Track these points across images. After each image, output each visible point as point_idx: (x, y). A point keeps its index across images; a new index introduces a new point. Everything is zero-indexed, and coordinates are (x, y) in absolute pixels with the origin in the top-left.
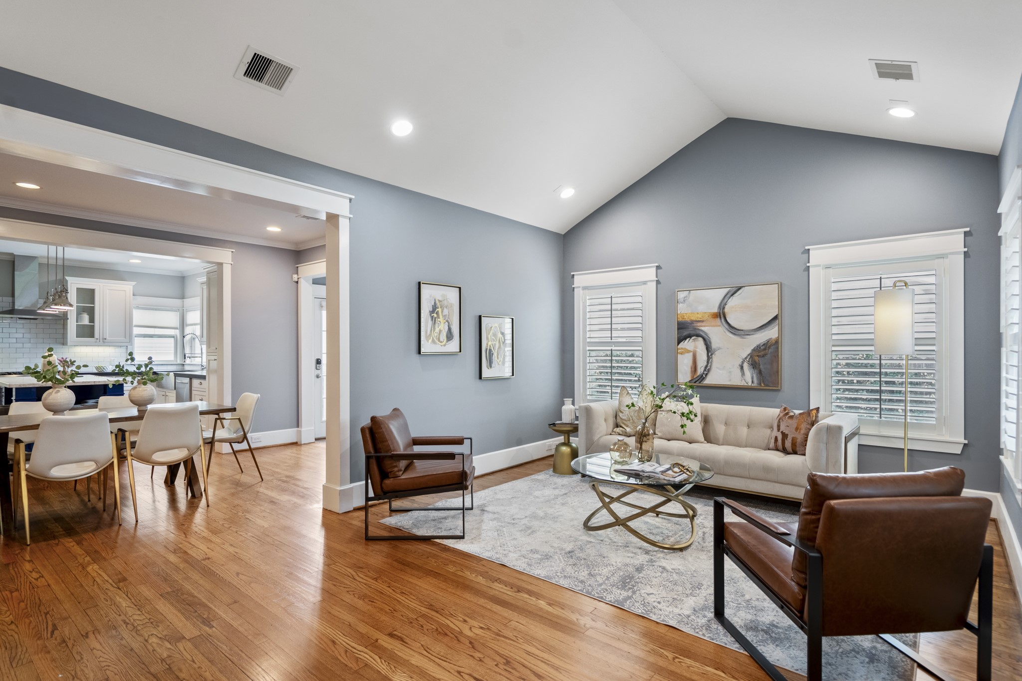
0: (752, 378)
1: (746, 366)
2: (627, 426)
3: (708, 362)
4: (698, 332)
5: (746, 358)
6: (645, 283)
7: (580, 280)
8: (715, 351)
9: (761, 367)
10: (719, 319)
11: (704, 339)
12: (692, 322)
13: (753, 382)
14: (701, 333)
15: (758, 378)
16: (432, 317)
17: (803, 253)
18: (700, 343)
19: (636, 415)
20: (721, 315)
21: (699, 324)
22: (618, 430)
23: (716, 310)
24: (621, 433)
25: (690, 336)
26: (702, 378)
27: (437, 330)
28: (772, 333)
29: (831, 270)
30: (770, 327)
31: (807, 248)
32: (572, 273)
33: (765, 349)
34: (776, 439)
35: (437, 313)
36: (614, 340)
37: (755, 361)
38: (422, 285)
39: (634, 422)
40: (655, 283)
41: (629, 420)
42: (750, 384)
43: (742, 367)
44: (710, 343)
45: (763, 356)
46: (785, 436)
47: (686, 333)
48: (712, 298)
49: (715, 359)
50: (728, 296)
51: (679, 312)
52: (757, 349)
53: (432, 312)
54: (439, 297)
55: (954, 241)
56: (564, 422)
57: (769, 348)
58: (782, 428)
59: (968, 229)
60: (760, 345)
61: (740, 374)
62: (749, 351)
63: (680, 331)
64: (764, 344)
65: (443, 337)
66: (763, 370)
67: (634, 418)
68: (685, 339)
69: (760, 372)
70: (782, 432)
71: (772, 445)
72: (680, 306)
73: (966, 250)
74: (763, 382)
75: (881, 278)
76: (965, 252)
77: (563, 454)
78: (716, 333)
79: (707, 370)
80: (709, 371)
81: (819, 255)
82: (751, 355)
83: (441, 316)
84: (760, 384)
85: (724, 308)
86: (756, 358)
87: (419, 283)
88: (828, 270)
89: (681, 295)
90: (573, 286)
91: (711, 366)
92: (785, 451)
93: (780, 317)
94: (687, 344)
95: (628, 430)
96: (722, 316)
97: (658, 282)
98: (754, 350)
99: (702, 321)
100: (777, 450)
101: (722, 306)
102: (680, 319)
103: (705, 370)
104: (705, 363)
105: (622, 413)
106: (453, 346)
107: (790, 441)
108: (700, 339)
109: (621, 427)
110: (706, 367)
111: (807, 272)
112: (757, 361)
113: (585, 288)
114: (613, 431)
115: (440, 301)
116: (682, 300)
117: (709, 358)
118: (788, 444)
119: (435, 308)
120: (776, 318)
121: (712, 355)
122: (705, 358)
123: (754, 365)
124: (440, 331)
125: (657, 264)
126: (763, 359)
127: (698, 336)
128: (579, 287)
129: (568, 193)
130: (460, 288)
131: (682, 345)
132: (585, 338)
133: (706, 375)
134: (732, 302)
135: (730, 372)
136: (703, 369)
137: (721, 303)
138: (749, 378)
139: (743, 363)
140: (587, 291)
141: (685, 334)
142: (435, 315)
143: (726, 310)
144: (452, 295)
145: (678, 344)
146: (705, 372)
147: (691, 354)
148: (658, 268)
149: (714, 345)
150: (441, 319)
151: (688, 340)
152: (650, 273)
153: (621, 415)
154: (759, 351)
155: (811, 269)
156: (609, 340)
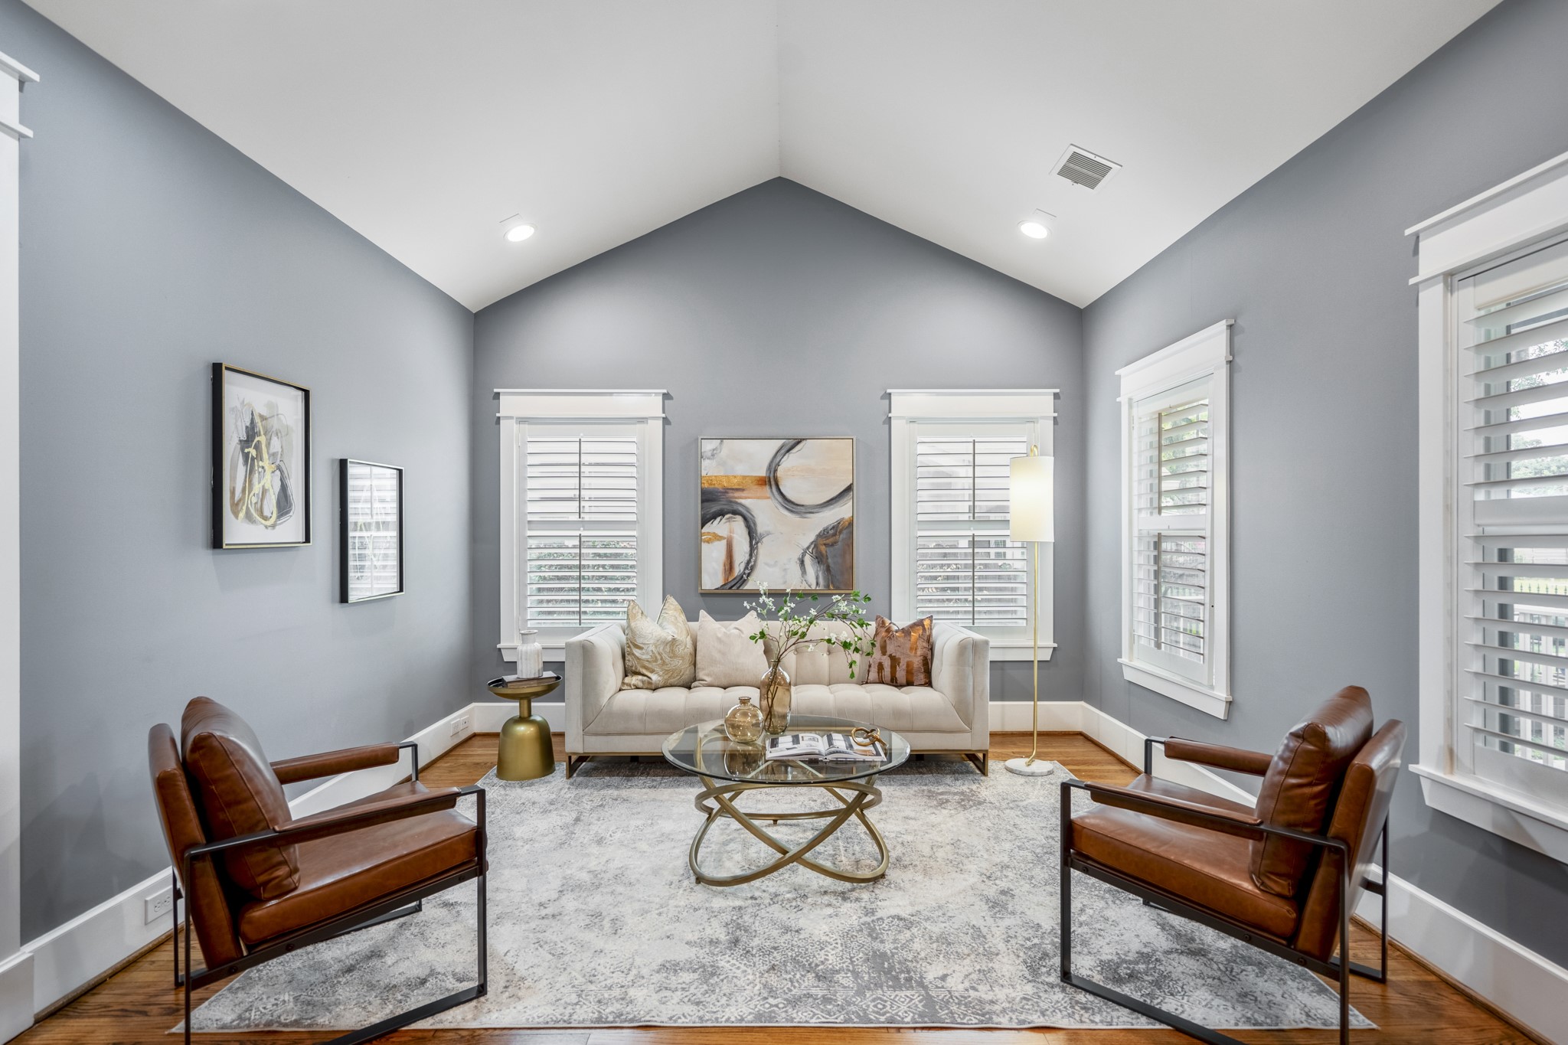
0: (817, 578)
1: (808, 559)
2: (652, 671)
3: (751, 555)
4: (735, 507)
5: (808, 548)
6: (642, 420)
7: (512, 404)
8: (762, 537)
9: (830, 560)
10: (768, 487)
11: (745, 519)
12: (726, 490)
13: (817, 584)
14: (741, 509)
15: (824, 578)
16: (246, 456)
17: (882, 398)
18: (738, 524)
19: (668, 649)
20: (770, 481)
21: (737, 494)
22: (634, 680)
23: (763, 473)
24: (640, 684)
25: (721, 514)
26: (742, 580)
27: (257, 488)
28: (842, 511)
29: (915, 425)
30: (841, 502)
31: (889, 391)
32: (496, 390)
33: (834, 535)
34: (881, 667)
35: (257, 447)
36: (587, 517)
37: (821, 553)
38: (226, 374)
39: (664, 663)
40: (660, 422)
41: (656, 660)
42: (813, 587)
43: (802, 562)
44: (755, 524)
45: (832, 545)
46: (894, 661)
47: (715, 508)
48: (753, 457)
49: (763, 549)
50: (783, 451)
51: (704, 474)
52: (823, 535)
53: (247, 442)
54: (261, 409)
55: (1041, 403)
56: (524, 677)
57: (840, 532)
58: (890, 649)
59: (1057, 391)
60: (827, 528)
61: (800, 572)
62: (812, 537)
63: (706, 504)
64: (833, 527)
65: (271, 506)
66: (831, 565)
67: (664, 655)
68: (715, 518)
69: (828, 569)
70: (890, 656)
71: (873, 675)
72: (705, 463)
73: (1056, 415)
74: (832, 583)
75: (974, 442)
76: (1054, 418)
77: (521, 739)
78: (763, 508)
79: (750, 567)
80: (752, 569)
81: (906, 403)
82: (815, 544)
83: (265, 456)
84: (829, 586)
85: (776, 471)
86: (823, 548)
87: (217, 370)
88: (912, 425)
89: (708, 446)
90: (498, 415)
91: (755, 562)
92: (894, 682)
93: (855, 488)
94: (719, 527)
95: (654, 677)
96: (773, 483)
97: (666, 421)
98: (819, 536)
99: (743, 490)
100: (882, 682)
101: (773, 467)
102: (706, 486)
103: (746, 568)
104: (747, 557)
105: (640, 648)
106: (290, 529)
107: (904, 667)
108: (739, 518)
109: (639, 674)
110: (748, 562)
111: (887, 426)
112: (824, 552)
113: (522, 421)
114: (623, 683)
115: (263, 418)
116: (709, 454)
117: (753, 548)
118: (901, 675)
119: (251, 433)
120: (849, 489)
121: (757, 543)
122: (747, 548)
123: (820, 558)
124: (264, 491)
125: (665, 391)
126: (831, 549)
127: (735, 513)
128: (512, 418)
129: (520, 233)
130: (306, 393)
131: (708, 528)
132: (522, 514)
133: (749, 575)
134: (789, 462)
135: (785, 570)
136: (743, 566)
137: (772, 462)
138: (812, 578)
139: (803, 555)
140: (526, 426)
141: (713, 510)
142: (253, 452)
143: (779, 474)
144: (290, 407)
145: (703, 526)
146: (747, 572)
147: (724, 543)
148: (666, 396)
149: (760, 529)
150: (266, 463)
151: (719, 519)
152: (649, 404)
153: (637, 652)
154: (827, 538)
155: (893, 422)
156: (575, 518)
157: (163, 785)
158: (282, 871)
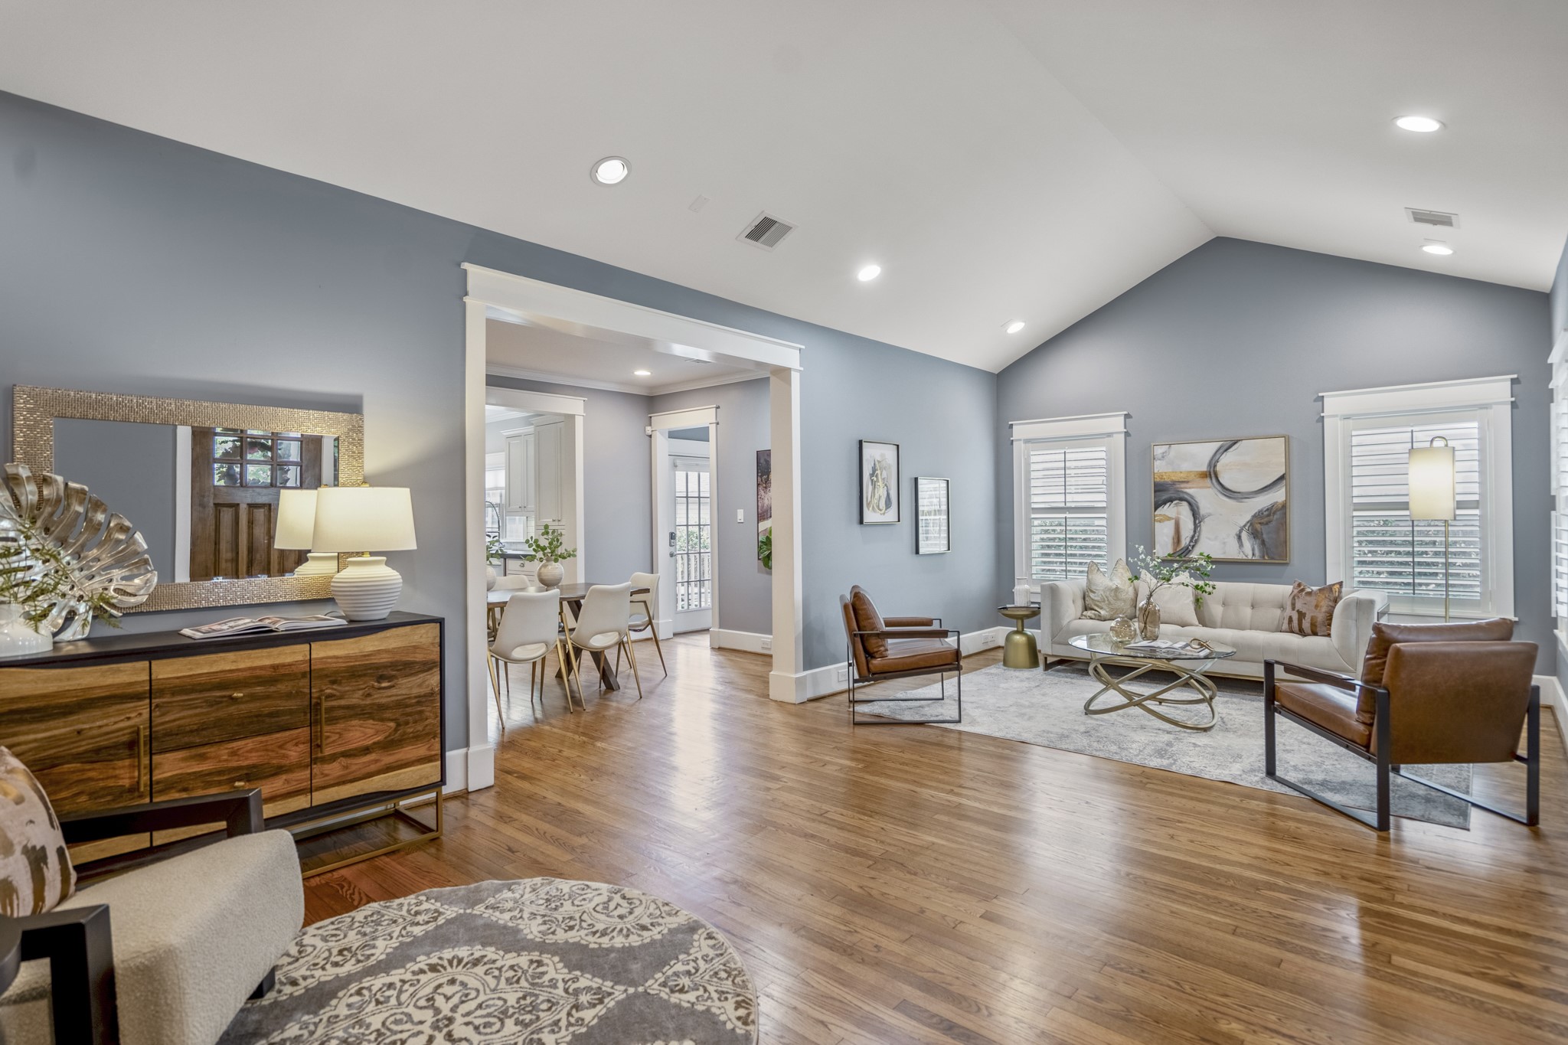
0: (1253, 550)
1: (1244, 535)
2: (1102, 608)
3: (1195, 532)
4: (1182, 495)
5: (1245, 526)
6: (1109, 435)
7: (1021, 431)
8: (1204, 518)
9: (1264, 536)
10: (1208, 479)
11: (1190, 504)
12: (1174, 483)
13: (1253, 555)
14: (1186, 496)
15: (1260, 550)
16: (872, 480)
17: (1315, 401)
18: (1184, 508)
19: (1113, 594)
20: (1211, 474)
21: (1182, 485)
22: (1089, 613)
23: (1204, 468)
24: (1093, 617)
25: (1171, 500)
26: (1187, 550)
27: (877, 496)
28: (1278, 496)
29: (1351, 421)
30: (1275, 489)
31: (1320, 394)
32: (1010, 423)
33: (1269, 515)
34: (1290, 619)
35: (877, 476)
36: (1068, 505)
37: (1256, 530)
38: (864, 444)
39: (1110, 603)
40: (1123, 435)
41: (1104, 601)
42: (1250, 557)
43: (1239, 537)
44: (1198, 508)
45: (1267, 524)
46: (1301, 615)
47: (1165, 496)
48: (1200, 454)
49: (1205, 528)
50: (1221, 451)
51: (1156, 471)
52: (1258, 516)
53: (872, 475)
54: (878, 458)
55: (1498, 389)
56: (1018, 605)
57: (1274, 513)
58: (1298, 606)
59: (1515, 376)
60: (1262, 510)
61: (1238, 545)
62: (1248, 517)
63: (1158, 493)
64: (1268, 510)
65: (882, 505)
66: (1266, 540)
67: (1110, 598)
68: (1165, 504)
69: (1263, 543)
70: (1298, 611)
71: (1285, 626)
72: (1157, 463)
73: (1513, 399)
74: (1267, 554)
75: (1412, 431)
76: (1512, 402)
77: (1017, 644)
78: (1205, 496)
79: (1194, 540)
80: (1196, 542)
81: (1336, 403)
82: (1251, 523)
83: (880, 480)
84: (1264, 557)
85: (1215, 466)
86: (1258, 527)
87: (861, 442)
88: (1346, 421)
89: (1159, 451)
90: (1011, 439)
91: (1198, 536)
92: (1302, 632)
93: (1288, 477)
94: (1168, 510)
95: (1103, 612)
96: (1213, 475)
97: (1127, 434)
98: (1254, 516)
99: (1187, 482)
100: (1292, 632)
101: (1213, 463)
102: (1158, 480)
103: (1191, 541)
104: (1192, 533)
105: (1094, 592)
106: (891, 516)
107: (1309, 620)
108: (1185, 504)
109: (1092, 609)
110: (1193, 537)
111: (1321, 424)
112: (1259, 529)
113: (1027, 441)
114: (1082, 615)
115: (879, 462)
116: (1160, 456)
117: (1196, 526)
118: (1306, 625)
119: (874, 470)
120: (1282, 478)
121: (1200, 522)
122: (1191, 526)
123: (1255, 534)
124: (880, 497)
125: (1126, 413)
126: (1266, 527)
127: (1181, 499)
128: (1020, 440)
129: (1016, 328)
130: (898, 446)
131: (1160, 511)
132: (1028, 503)
133: (1193, 546)
134: (1226, 459)
135: (1224, 543)
136: (1188, 540)
137: (1212, 459)
138: (1249, 549)
139: (1240, 531)
140: (1030, 445)
141: (1164, 498)
142: (875, 478)
143: (1219, 468)
144: (889, 453)
145: (1156, 509)
146: (1192, 544)
147: (1173, 522)
148: (1127, 416)
149: (1203, 511)
150: (880, 483)
151: (1168, 504)
152: (1115, 423)
153: (1092, 595)
154: (1262, 518)
155: (1326, 420)
156: (1063, 505)
157: (845, 607)
158: (882, 649)
